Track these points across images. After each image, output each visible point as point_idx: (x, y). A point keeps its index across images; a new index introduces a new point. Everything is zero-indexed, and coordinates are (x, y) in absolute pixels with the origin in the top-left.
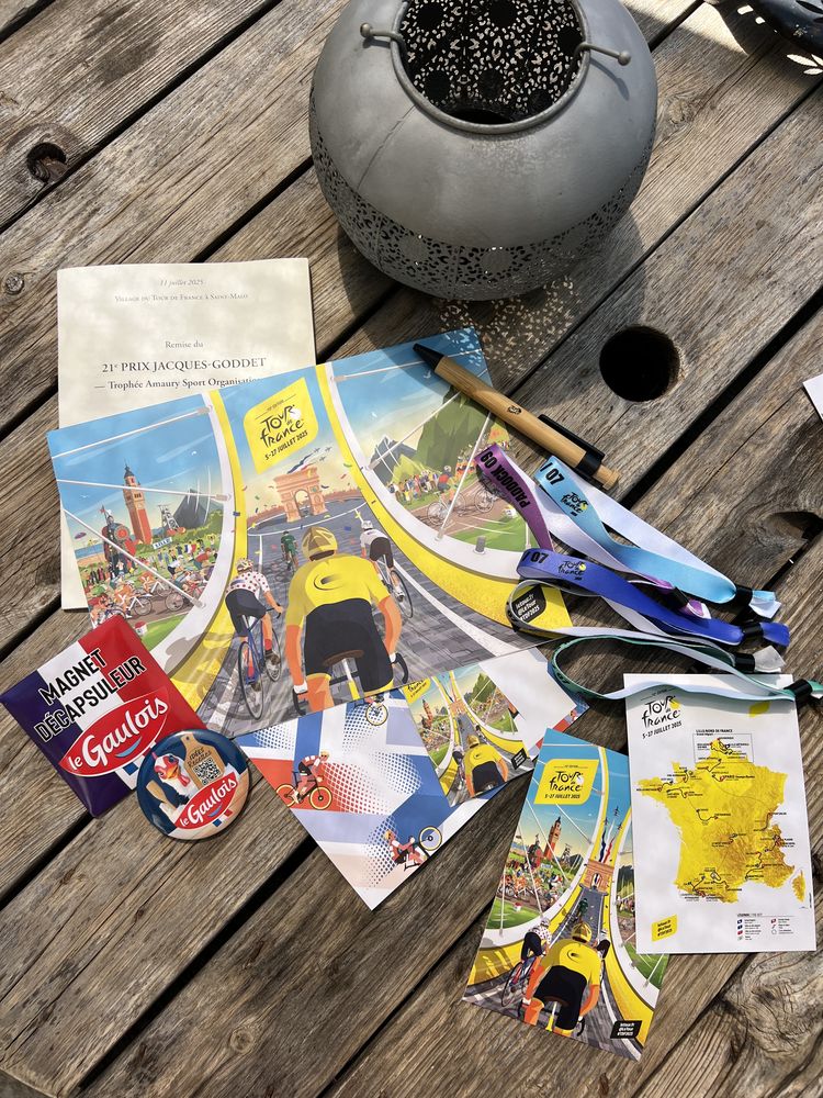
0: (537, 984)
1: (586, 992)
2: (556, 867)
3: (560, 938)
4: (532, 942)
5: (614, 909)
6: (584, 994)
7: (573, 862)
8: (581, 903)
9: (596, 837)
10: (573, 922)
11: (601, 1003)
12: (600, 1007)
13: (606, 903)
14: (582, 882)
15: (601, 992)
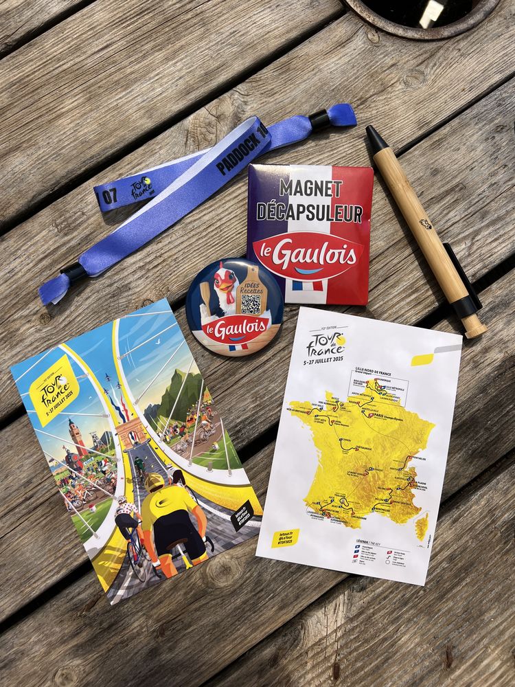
0: (153, 546)
1: (193, 518)
2: (96, 456)
3: (141, 501)
4: (125, 522)
5: (163, 445)
6: (192, 521)
7: (105, 442)
8: (135, 463)
9: (108, 408)
10: (141, 482)
11: (209, 516)
12: (211, 518)
13: (154, 446)
14: (124, 448)
15: (203, 509)
